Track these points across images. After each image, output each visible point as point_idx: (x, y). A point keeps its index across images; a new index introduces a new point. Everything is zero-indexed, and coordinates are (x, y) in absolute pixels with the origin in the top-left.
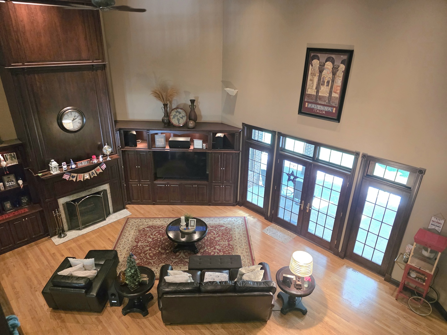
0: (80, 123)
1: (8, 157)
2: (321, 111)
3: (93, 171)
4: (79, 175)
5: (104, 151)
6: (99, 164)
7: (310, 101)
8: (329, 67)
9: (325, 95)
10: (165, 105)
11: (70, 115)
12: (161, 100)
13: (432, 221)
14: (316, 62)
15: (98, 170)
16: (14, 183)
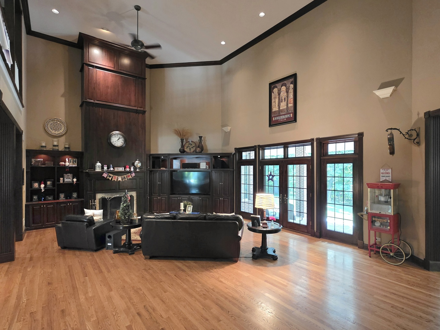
0: (122, 143)
1: (72, 161)
2: (283, 119)
3: (125, 176)
4: (115, 177)
5: (136, 164)
6: (130, 172)
7: (275, 115)
8: (284, 89)
9: (284, 108)
10: (182, 141)
11: (116, 136)
12: (179, 136)
13: (382, 173)
14: (275, 90)
15: (129, 176)
16: (70, 180)
